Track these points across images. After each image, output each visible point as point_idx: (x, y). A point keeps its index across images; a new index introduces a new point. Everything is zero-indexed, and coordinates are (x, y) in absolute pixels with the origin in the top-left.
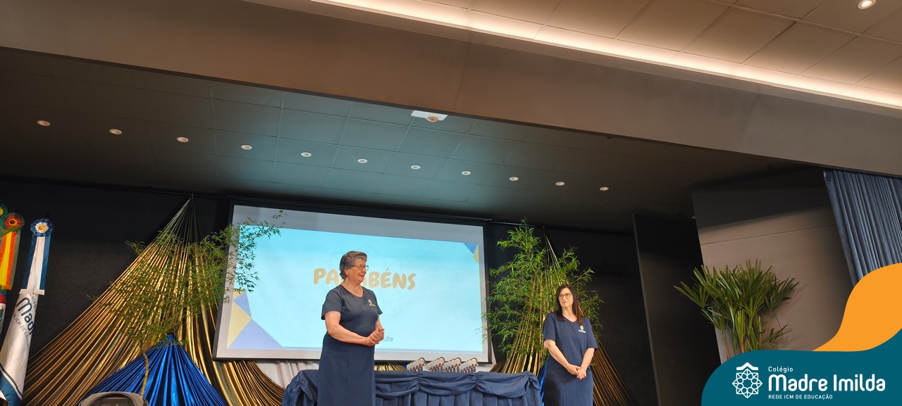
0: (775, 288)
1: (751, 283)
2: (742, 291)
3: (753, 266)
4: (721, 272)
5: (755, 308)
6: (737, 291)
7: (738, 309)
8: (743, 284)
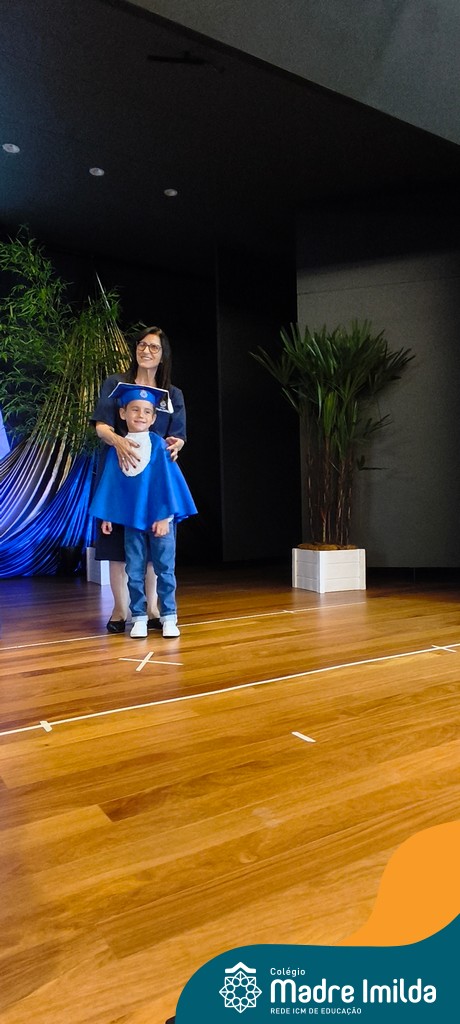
0: (384, 361)
1: (352, 354)
2: (339, 363)
3: (361, 328)
4: (316, 334)
5: (353, 389)
6: (333, 362)
7: (329, 390)
8: (343, 354)
